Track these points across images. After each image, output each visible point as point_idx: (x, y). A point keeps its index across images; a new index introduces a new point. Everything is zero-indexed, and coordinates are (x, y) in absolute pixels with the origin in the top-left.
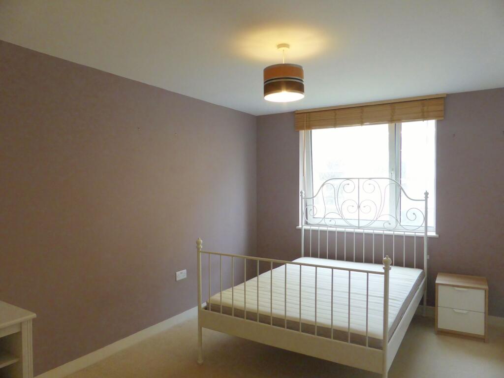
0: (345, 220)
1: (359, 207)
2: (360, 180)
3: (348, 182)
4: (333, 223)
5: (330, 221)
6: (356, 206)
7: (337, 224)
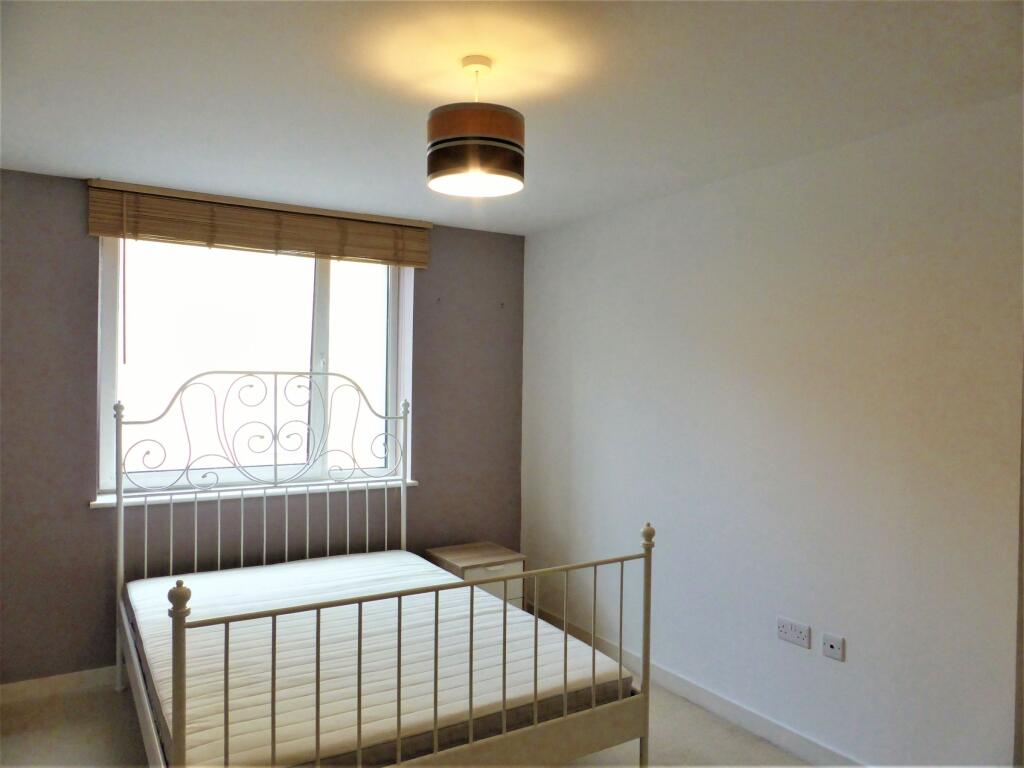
0: (242, 469)
1: (275, 437)
2: (278, 376)
3: (250, 380)
4: (211, 479)
5: (204, 476)
6: (269, 437)
7: (221, 481)
